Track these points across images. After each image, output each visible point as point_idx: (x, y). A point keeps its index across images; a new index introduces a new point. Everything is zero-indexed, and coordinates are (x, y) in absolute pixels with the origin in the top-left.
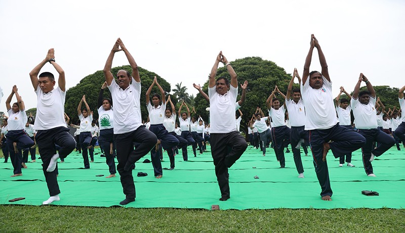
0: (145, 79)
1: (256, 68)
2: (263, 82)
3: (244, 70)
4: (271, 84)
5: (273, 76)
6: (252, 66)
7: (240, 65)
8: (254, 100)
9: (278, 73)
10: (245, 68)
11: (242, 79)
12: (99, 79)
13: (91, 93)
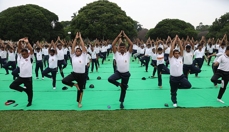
0: (38, 14)
1: (102, 8)
2: (105, 17)
3: (95, 9)
4: (109, 17)
5: (112, 12)
6: (100, 6)
7: (94, 6)
8: (98, 27)
9: (116, 11)
10: (96, 7)
11: (93, 15)
12: (9, 13)
13: (4, 22)
